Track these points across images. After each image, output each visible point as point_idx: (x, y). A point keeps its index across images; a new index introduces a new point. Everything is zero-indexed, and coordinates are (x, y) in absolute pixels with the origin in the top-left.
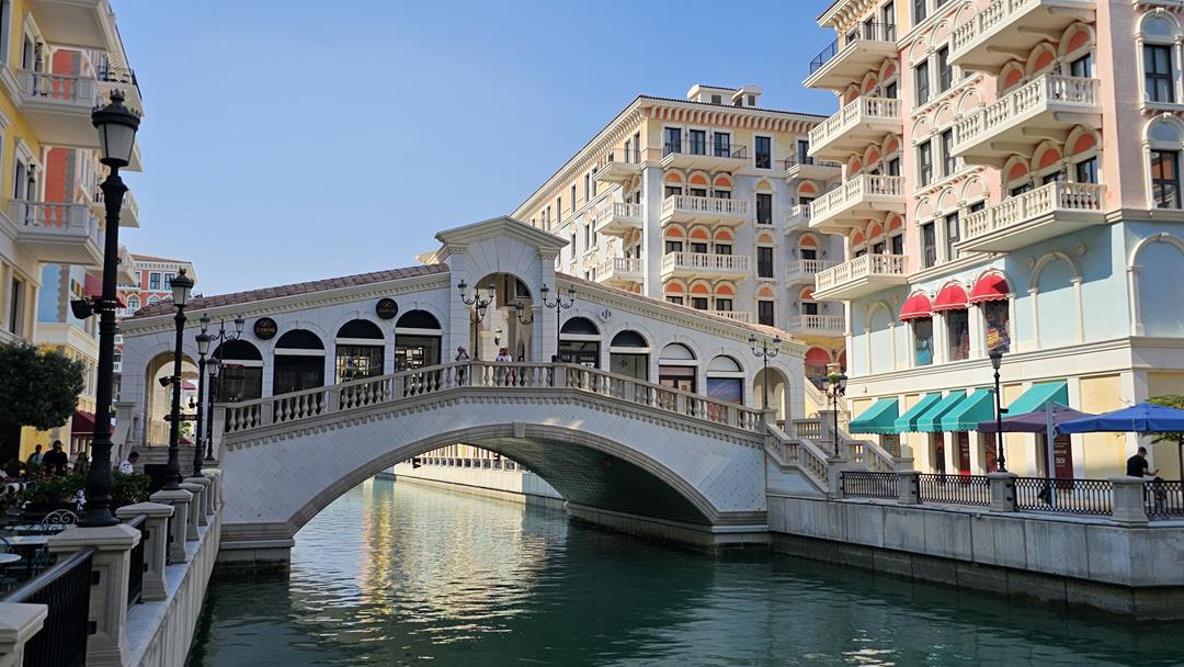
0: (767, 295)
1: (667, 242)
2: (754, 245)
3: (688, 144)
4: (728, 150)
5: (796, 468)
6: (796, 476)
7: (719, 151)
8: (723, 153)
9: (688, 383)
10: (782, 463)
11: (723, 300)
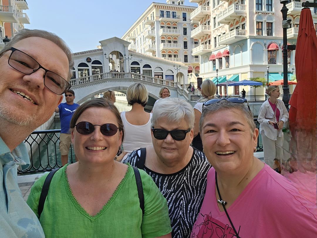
0: (186, 53)
1: (161, 40)
2: (183, 41)
3: (166, 15)
4: (176, 16)
5: (183, 95)
6: (183, 97)
7: (174, 16)
8: (175, 17)
9: (161, 76)
10: (180, 94)
11: (175, 55)
